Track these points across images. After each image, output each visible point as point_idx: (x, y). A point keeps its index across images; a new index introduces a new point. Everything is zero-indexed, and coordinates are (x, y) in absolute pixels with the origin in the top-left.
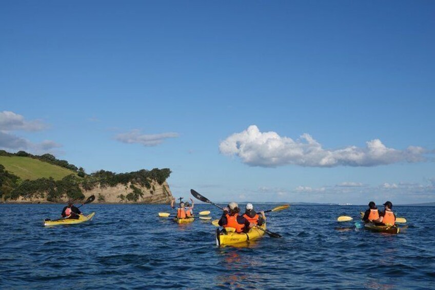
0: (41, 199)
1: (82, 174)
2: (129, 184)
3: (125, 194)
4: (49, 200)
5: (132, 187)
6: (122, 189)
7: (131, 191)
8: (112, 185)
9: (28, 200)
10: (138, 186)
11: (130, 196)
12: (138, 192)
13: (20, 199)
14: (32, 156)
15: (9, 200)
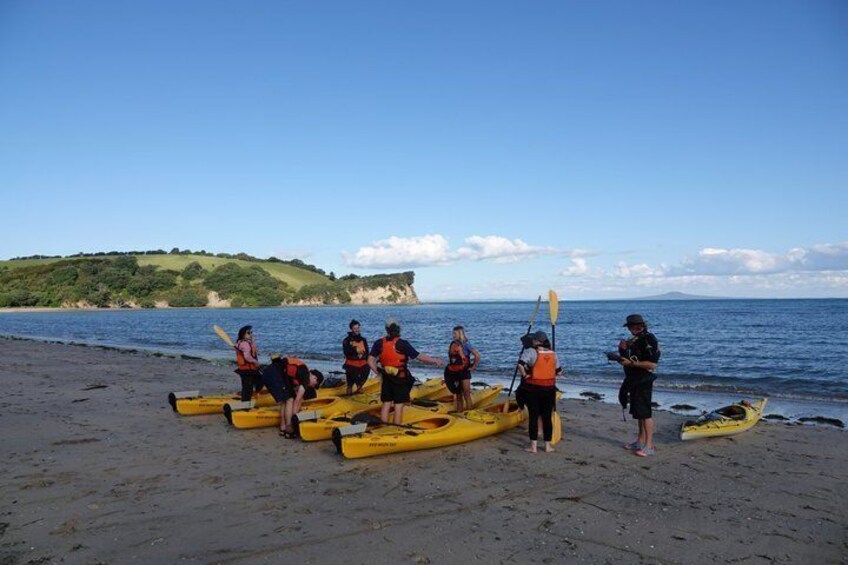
0: (318, 303)
1: (332, 277)
2: (388, 287)
3: (385, 296)
4: (325, 303)
5: (390, 290)
6: (382, 292)
7: (390, 293)
8: (373, 289)
9: (308, 303)
10: (395, 289)
11: (389, 298)
12: (396, 295)
13: (301, 302)
14: (283, 262)
15: (292, 303)
